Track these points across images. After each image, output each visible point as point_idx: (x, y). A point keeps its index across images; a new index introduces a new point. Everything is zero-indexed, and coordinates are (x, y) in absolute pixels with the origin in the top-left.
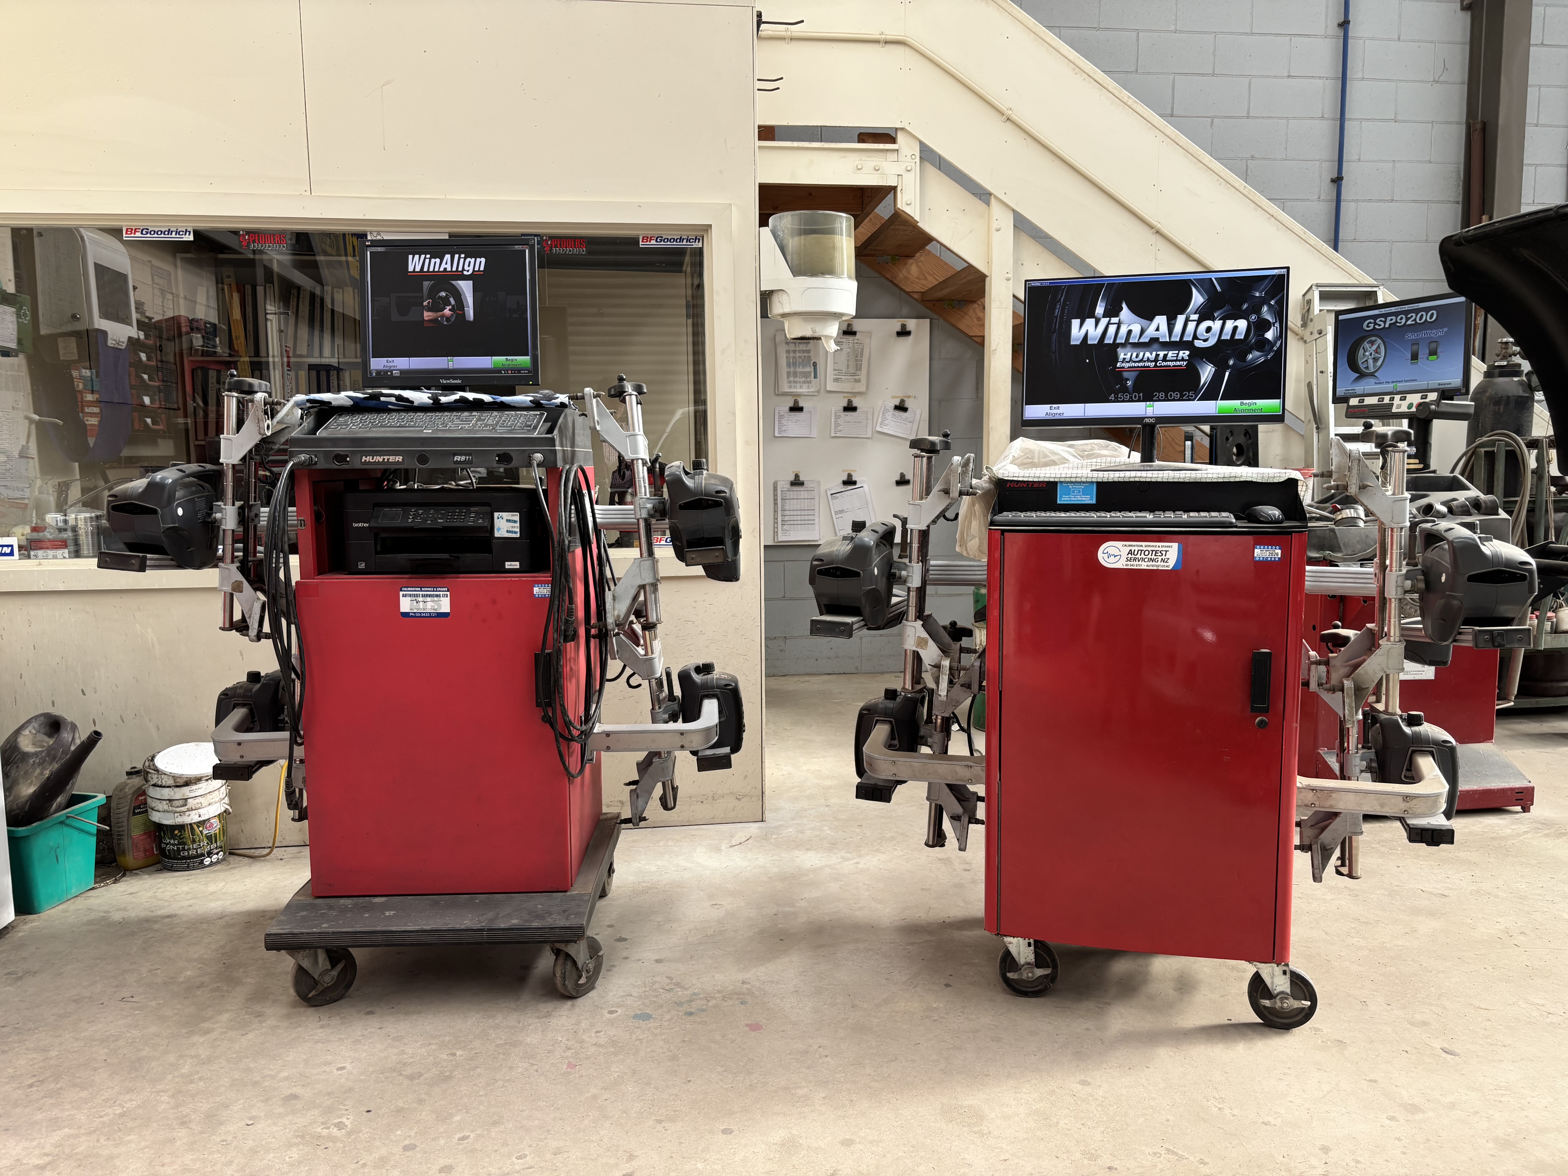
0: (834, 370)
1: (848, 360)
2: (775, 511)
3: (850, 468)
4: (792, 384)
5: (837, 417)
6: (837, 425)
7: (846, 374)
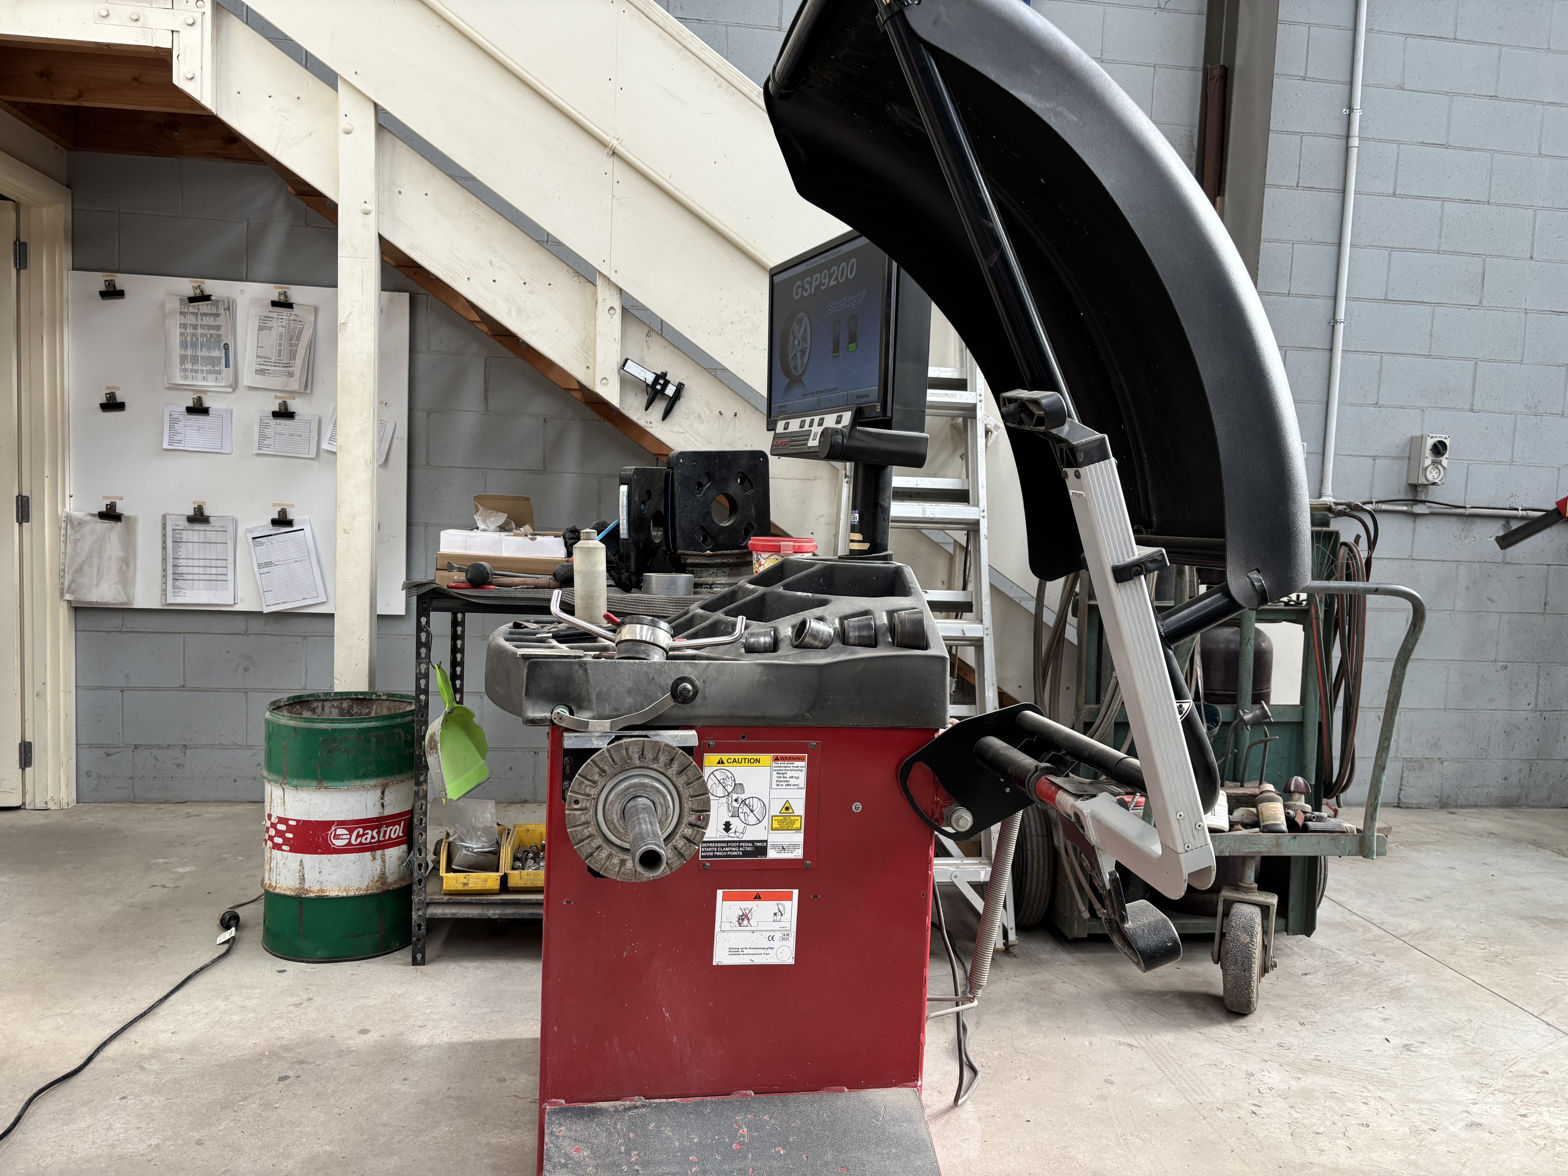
0: (258, 357)
1: (280, 345)
2: (164, 559)
3: (284, 500)
4: (189, 374)
5: (263, 425)
6: (262, 436)
7: (276, 364)
